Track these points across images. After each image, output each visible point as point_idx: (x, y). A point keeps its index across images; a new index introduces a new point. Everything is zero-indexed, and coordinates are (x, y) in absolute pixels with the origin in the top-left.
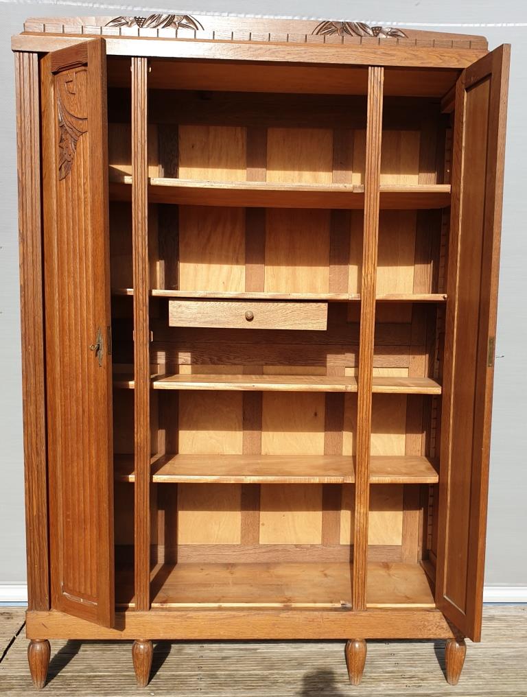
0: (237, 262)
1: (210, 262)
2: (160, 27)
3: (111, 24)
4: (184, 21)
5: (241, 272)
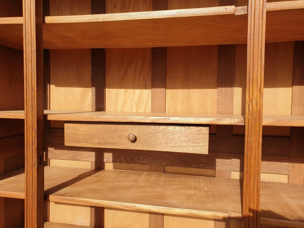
0: (146, 88)
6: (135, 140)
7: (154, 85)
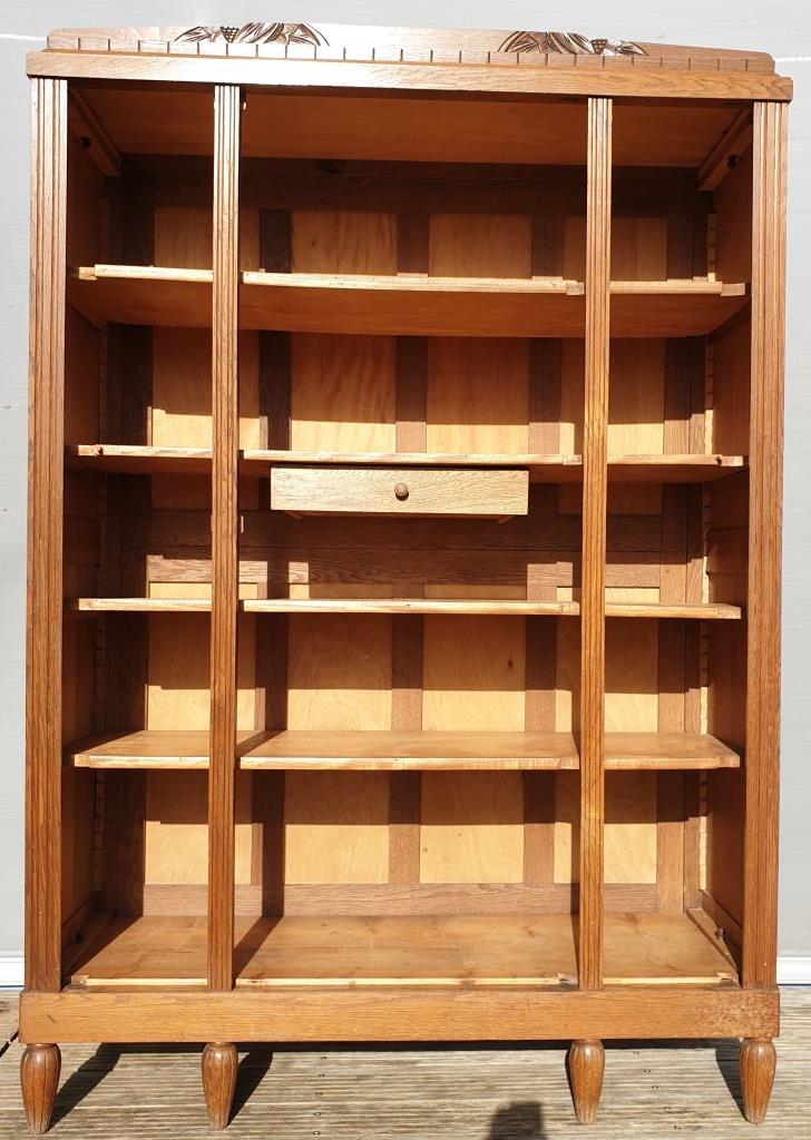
6: (405, 496)
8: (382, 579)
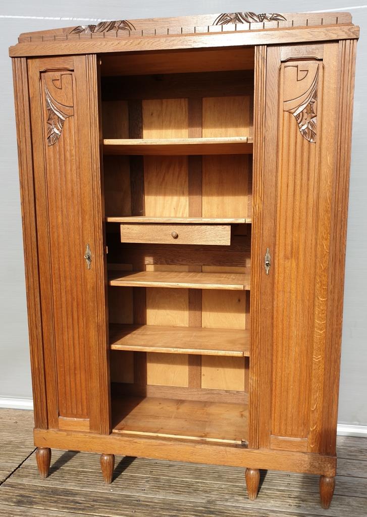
0: (183, 194)
1: (165, 194)
2: (105, 31)
3: (73, 32)
4: (122, 25)
5: (186, 201)
6: (176, 237)
7: (190, 193)
8: (184, 263)
